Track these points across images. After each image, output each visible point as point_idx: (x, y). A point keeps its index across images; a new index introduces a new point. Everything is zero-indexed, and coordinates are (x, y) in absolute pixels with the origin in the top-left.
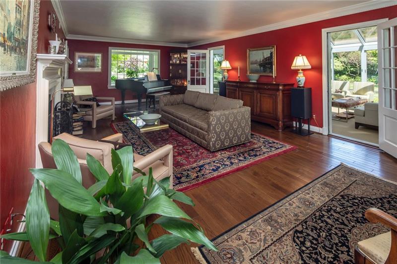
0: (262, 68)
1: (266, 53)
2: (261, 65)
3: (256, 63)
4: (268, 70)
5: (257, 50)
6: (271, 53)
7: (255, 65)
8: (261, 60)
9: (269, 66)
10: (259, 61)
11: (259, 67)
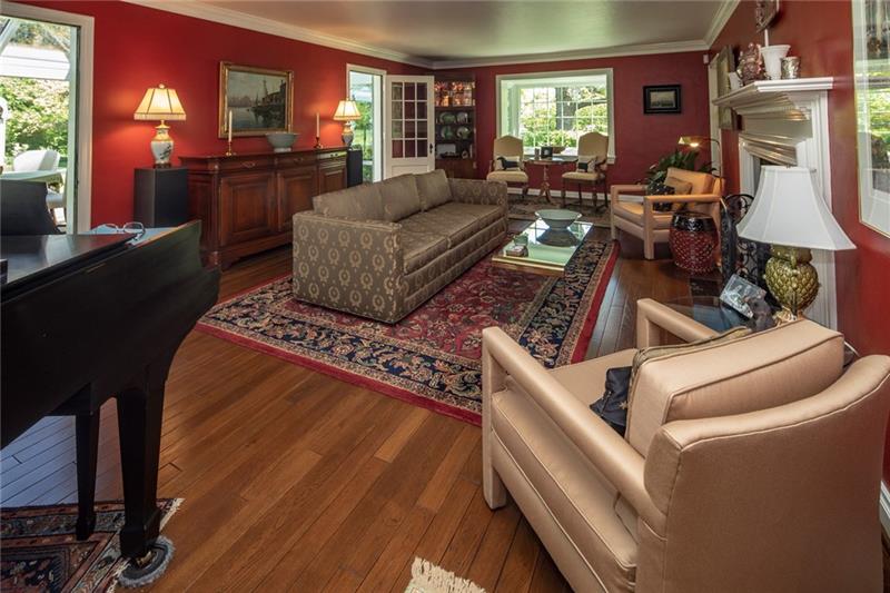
0: (261, 118)
1: (273, 84)
2: (258, 111)
3: (244, 103)
4: (275, 123)
5: (249, 72)
6: (283, 86)
7: (244, 110)
8: (260, 99)
9: (278, 113)
10: (253, 99)
11: (252, 114)
